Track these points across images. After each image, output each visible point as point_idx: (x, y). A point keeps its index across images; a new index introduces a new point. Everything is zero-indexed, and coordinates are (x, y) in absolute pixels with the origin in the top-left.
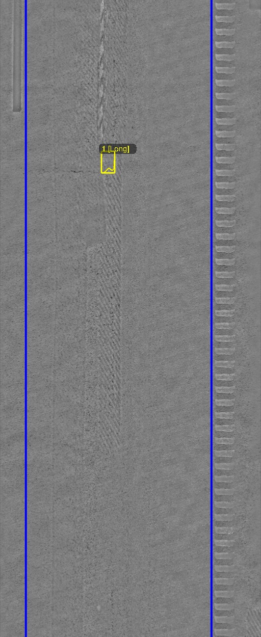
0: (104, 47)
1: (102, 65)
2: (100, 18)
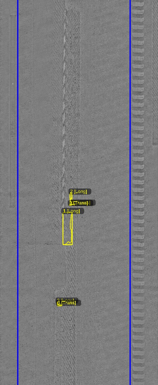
0: (65, 169)
1: (64, 179)
2: (62, 151)
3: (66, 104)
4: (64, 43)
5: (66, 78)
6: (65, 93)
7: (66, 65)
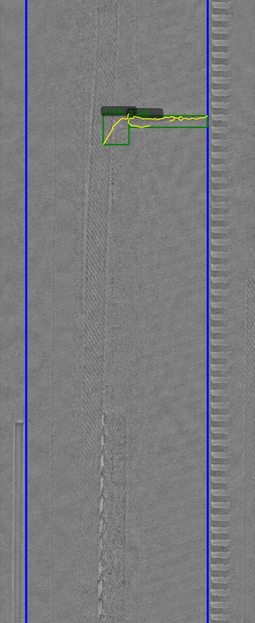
3: (103, 566)
4: (102, 468)
5: (103, 524)
6: (102, 548)
7: (103, 503)
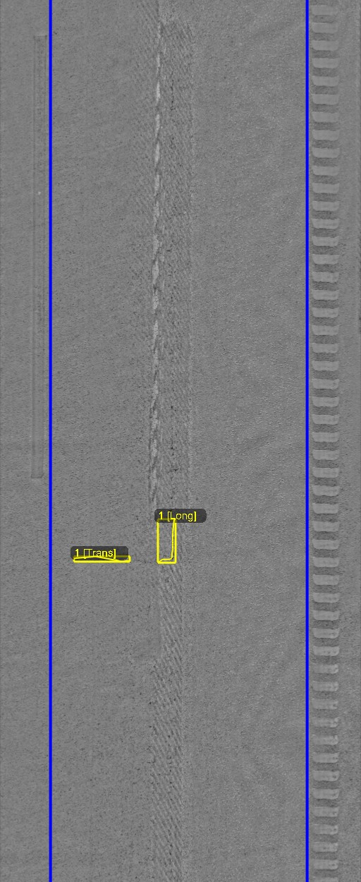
0: (159, 389)
1: (156, 412)
2: (152, 347)
3: (160, 241)
4: (157, 100)
5: (160, 180)
6: (158, 215)
7: (160, 151)
